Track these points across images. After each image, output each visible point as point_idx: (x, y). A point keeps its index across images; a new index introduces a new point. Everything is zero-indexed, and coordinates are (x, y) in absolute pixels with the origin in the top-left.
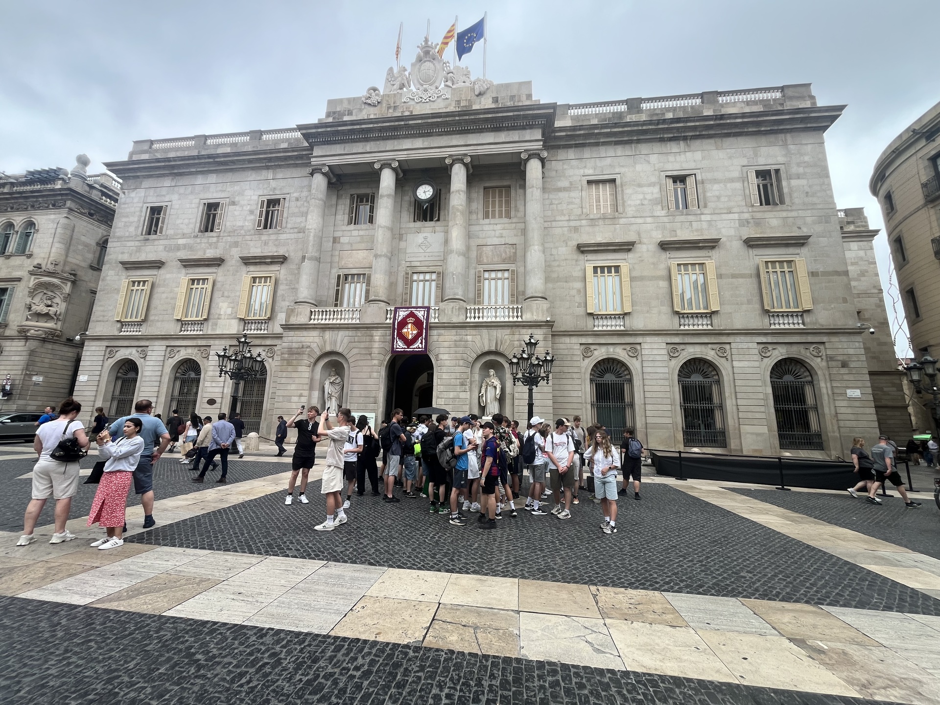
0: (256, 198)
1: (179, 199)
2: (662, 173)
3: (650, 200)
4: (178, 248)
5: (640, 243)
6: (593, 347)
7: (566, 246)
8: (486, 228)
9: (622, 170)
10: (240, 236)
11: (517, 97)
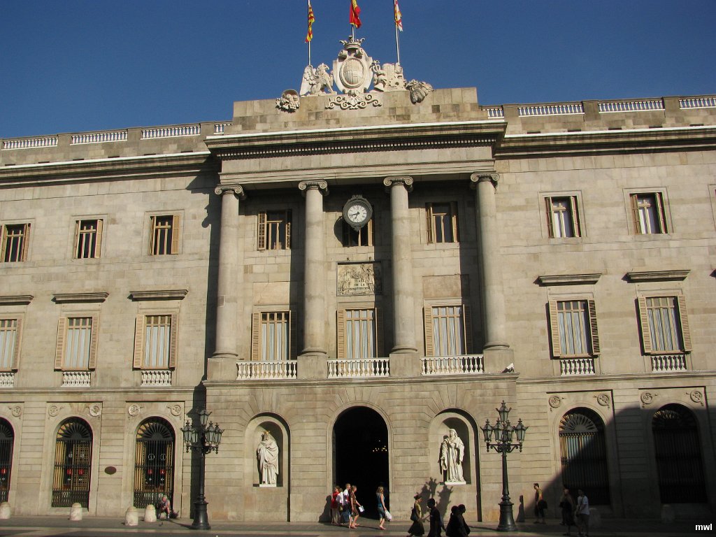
0: (140, 214)
1: (45, 215)
2: (625, 191)
3: (615, 223)
4: (49, 278)
5: (606, 274)
6: (561, 395)
7: (526, 277)
8: (432, 254)
9: (583, 187)
10: (126, 263)
11: (461, 107)
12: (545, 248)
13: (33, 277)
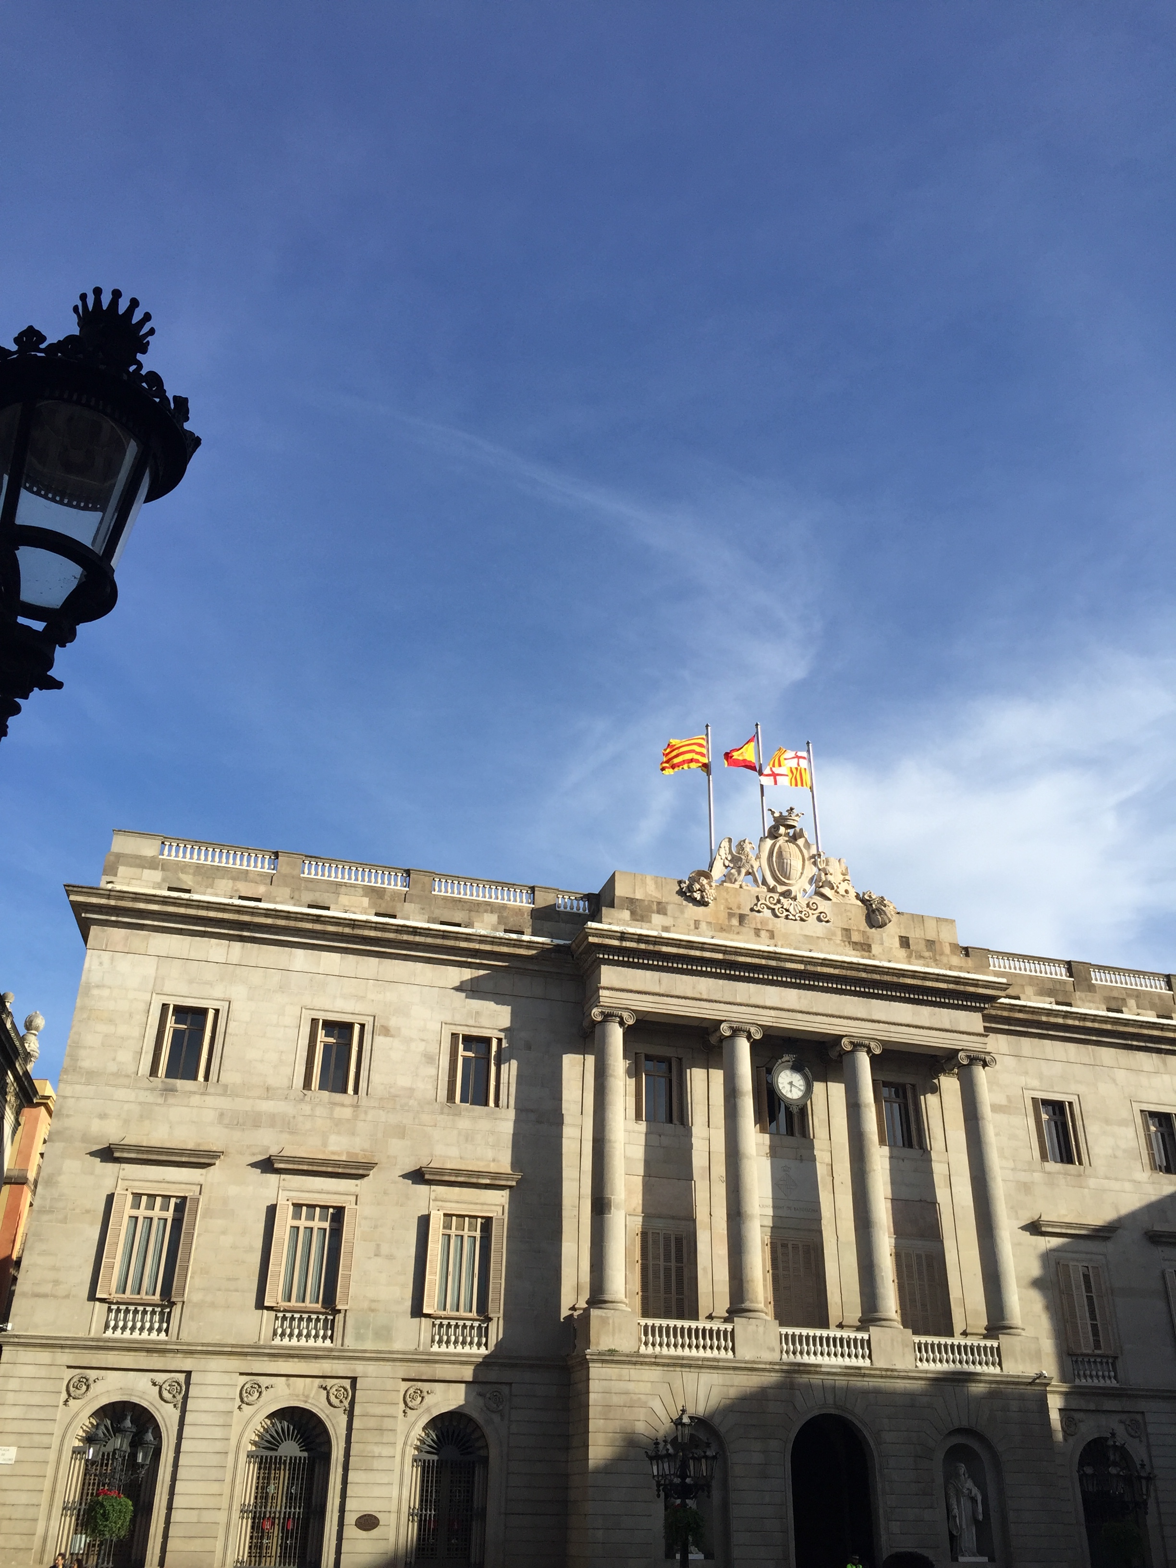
0: (435, 1026)
1: (252, 998)
2: (1134, 1105)
3: (1125, 1151)
7: (1018, 1219)
8: (887, 1163)
9: (1081, 1089)
10: (408, 1111)
11: (937, 945)
12: (1038, 1176)
13: (222, 1115)
